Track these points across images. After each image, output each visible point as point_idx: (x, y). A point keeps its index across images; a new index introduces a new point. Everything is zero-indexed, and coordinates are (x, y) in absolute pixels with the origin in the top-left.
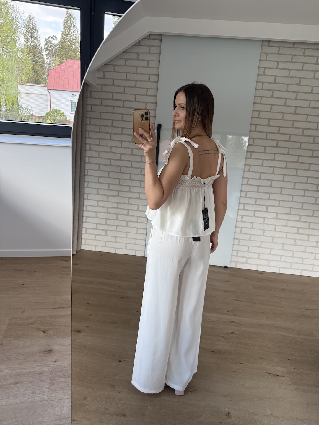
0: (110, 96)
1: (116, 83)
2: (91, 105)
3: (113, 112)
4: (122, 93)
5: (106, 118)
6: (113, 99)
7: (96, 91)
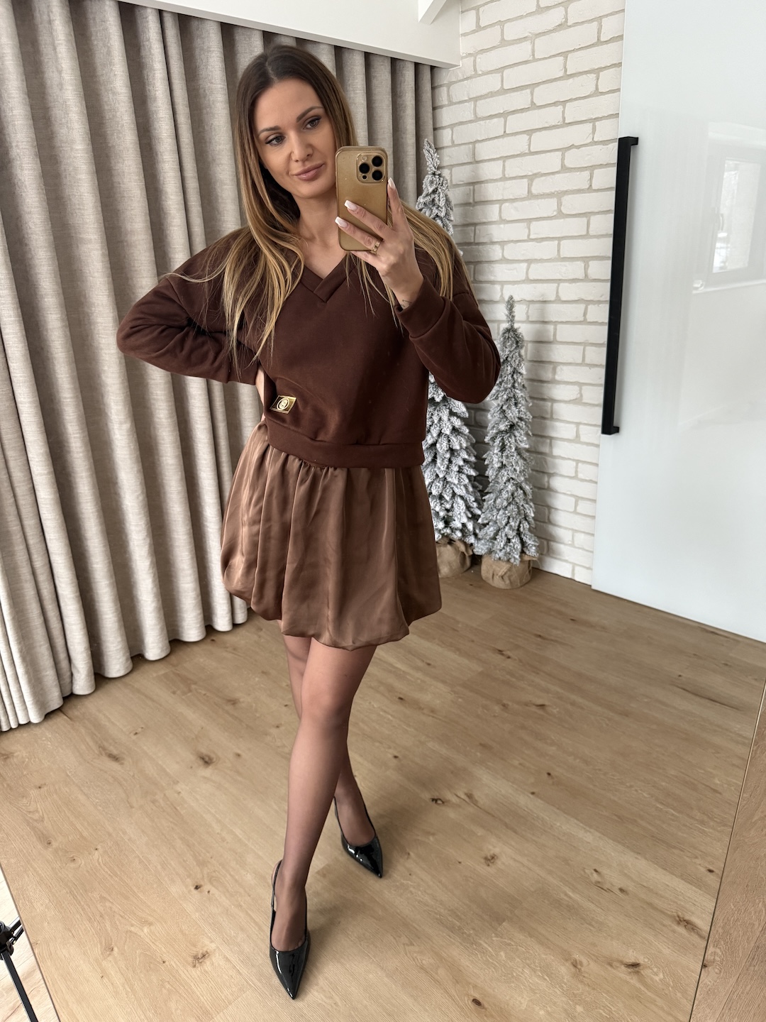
0: (493, 83)
1: (512, 32)
2: (452, 126)
3: (505, 132)
4: (526, 62)
5: (488, 158)
6: (503, 91)
7: (461, 77)
